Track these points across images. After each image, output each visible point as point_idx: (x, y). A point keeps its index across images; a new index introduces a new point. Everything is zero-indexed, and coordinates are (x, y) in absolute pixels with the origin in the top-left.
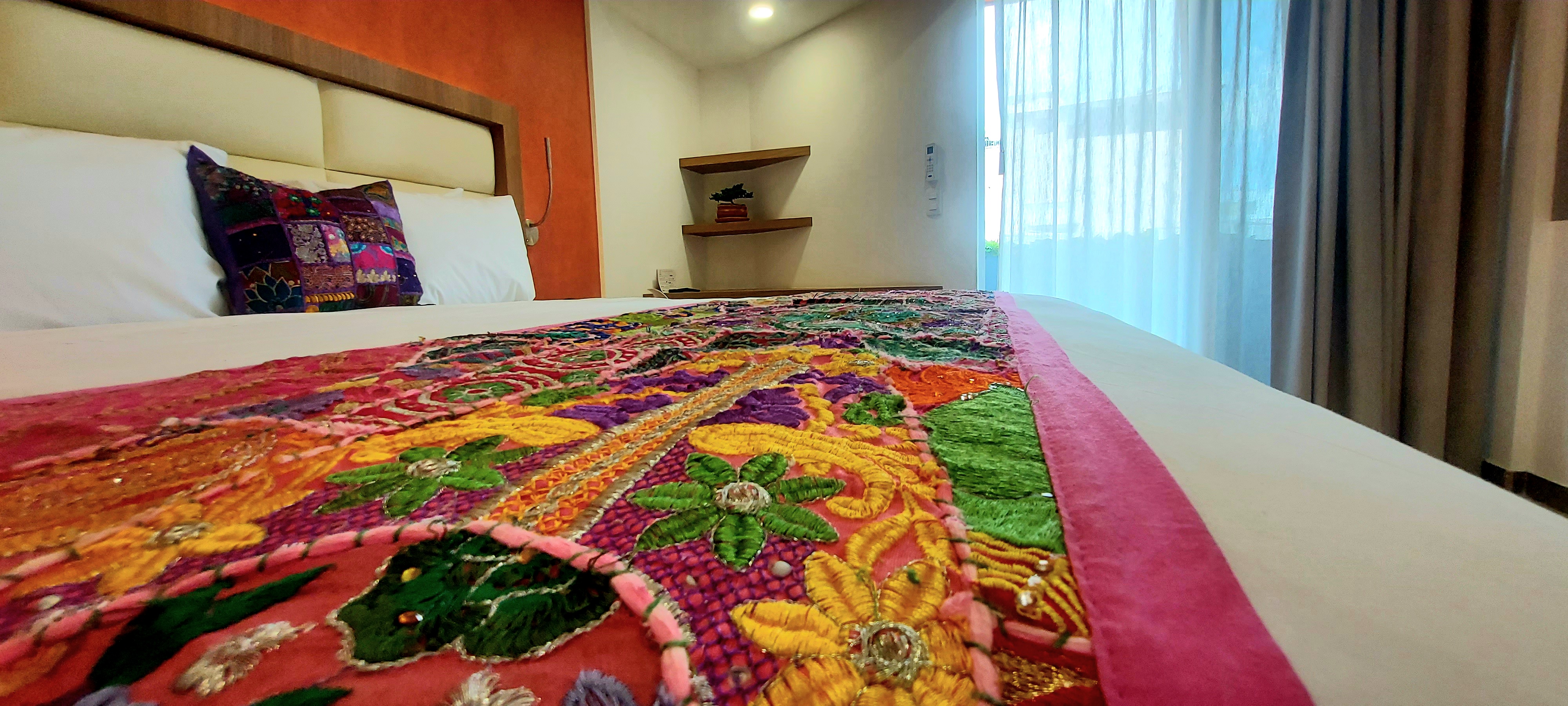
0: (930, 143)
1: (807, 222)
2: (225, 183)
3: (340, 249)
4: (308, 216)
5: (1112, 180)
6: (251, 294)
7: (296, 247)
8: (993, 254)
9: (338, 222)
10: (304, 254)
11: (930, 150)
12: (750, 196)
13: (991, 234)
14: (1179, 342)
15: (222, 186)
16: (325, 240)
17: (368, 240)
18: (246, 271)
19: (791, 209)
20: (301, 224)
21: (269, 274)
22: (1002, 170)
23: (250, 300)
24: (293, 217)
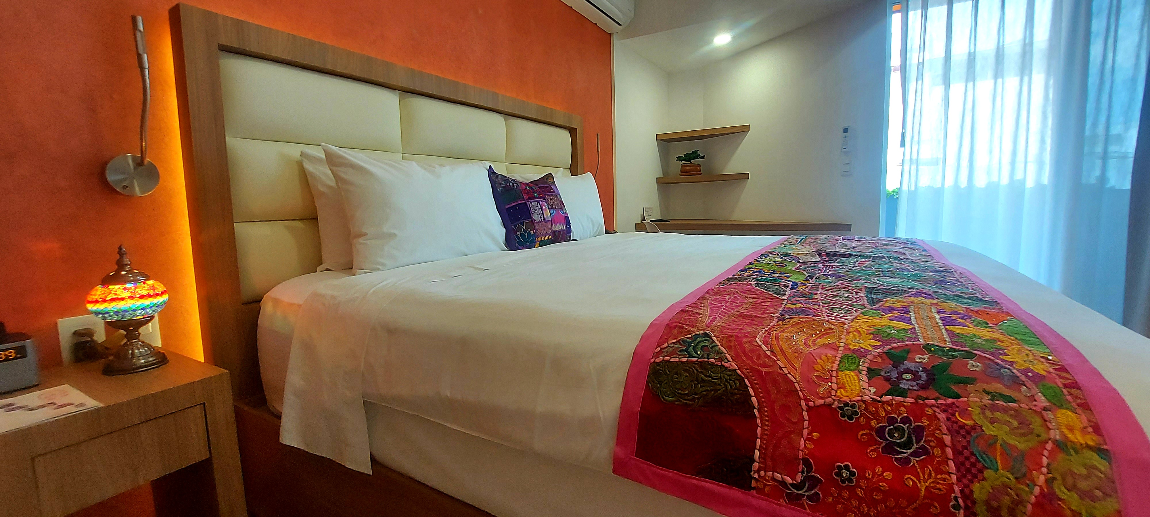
0: (846, 126)
1: (745, 177)
2: (503, 183)
3: (547, 213)
4: (535, 198)
5: (991, 152)
6: (517, 237)
7: (532, 213)
8: (893, 199)
9: (545, 199)
10: (536, 217)
11: (846, 131)
12: (703, 157)
13: (891, 183)
14: (1042, 281)
15: (503, 184)
16: (541, 208)
17: (556, 208)
18: (515, 226)
19: (733, 167)
20: (533, 201)
21: (524, 227)
22: (903, 144)
23: (518, 240)
24: (529, 198)
